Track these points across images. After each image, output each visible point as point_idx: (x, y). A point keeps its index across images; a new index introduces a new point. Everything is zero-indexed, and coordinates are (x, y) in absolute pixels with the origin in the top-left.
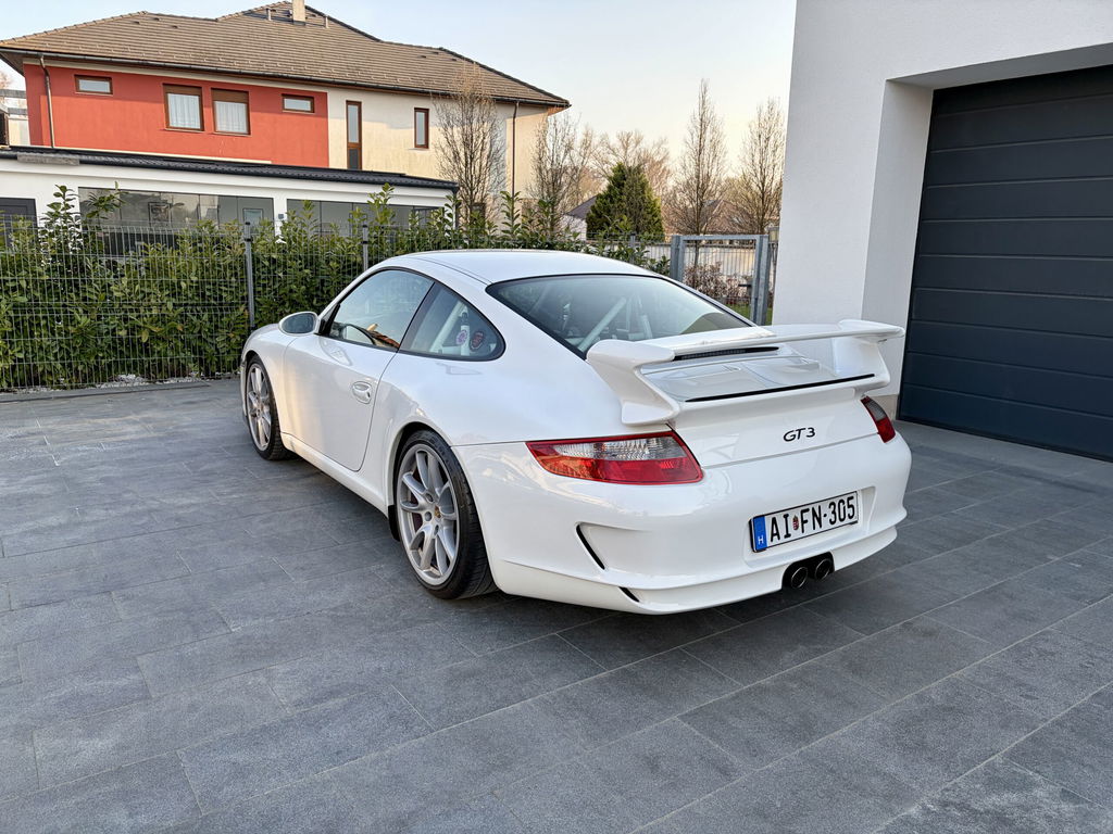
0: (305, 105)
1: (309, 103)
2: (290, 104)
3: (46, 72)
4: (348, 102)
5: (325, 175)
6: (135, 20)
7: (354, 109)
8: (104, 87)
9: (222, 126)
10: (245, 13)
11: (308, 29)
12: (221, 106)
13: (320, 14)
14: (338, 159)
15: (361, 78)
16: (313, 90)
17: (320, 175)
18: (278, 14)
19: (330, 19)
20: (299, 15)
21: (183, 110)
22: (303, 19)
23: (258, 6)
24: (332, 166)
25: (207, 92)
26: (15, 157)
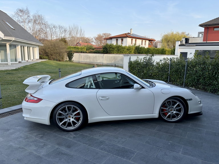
3: (208, 28)
26: (185, 46)
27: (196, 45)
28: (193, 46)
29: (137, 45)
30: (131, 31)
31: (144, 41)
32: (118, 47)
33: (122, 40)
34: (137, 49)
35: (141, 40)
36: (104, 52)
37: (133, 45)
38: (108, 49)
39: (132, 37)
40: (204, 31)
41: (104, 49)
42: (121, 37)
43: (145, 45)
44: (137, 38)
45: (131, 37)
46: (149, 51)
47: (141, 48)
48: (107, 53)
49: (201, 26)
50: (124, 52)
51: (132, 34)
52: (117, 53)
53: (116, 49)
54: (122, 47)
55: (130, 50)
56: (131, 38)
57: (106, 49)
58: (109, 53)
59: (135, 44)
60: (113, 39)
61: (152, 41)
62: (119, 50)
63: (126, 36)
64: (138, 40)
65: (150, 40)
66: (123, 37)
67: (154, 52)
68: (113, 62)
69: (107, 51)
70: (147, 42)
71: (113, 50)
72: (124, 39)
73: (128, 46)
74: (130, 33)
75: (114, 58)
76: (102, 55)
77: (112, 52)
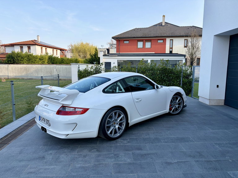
0: (162, 41)
1: (163, 41)
2: (159, 41)
3: (119, 40)
4: (170, 40)
5: (165, 55)
6: (134, 30)
7: (172, 41)
8: (128, 42)
9: (146, 47)
10: (154, 26)
11: (165, 27)
12: (147, 43)
13: (168, 23)
14: (167, 51)
15: (173, 35)
16: (163, 38)
17: (164, 55)
18: (160, 25)
19: (170, 24)
20: (163, 24)
21: (140, 45)
22: (164, 25)
23: (156, 24)
24: (166, 53)
25: (144, 41)
26: (108, 56)
27: (118, 56)
28: (116, 56)
29: (49, 55)
30: (38, 38)
31: (55, 50)
32: (28, 56)
33: (29, 48)
34: (51, 59)
35: (52, 49)
36: (9, 62)
37: (45, 55)
38: (16, 58)
39: (42, 46)
40: (116, 43)
41: (8, 58)
42: (27, 45)
43: (57, 55)
44: (47, 47)
45: (40, 45)
46: (63, 61)
47: (55, 58)
48: (14, 63)
49: (113, 38)
50: (36, 62)
51: (39, 41)
52: (28, 63)
53: (26, 58)
54: (33, 56)
55: (42, 60)
56: (40, 47)
57: (13, 58)
58: (17, 63)
59: (47, 54)
60: (15, 46)
61: (63, 50)
62: (30, 59)
63: (34, 43)
64: (48, 49)
65: (61, 50)
66: (30, 44)
67: (68, 63)
68: (23, 74)
69: (14, 60)
70: (59, 51)
71: (22, 59)
72: (32, 47)
73: (40, 55)
74: (36, 40)
75: (26, 69)
76: (6, 66)
77: (20, 62)
